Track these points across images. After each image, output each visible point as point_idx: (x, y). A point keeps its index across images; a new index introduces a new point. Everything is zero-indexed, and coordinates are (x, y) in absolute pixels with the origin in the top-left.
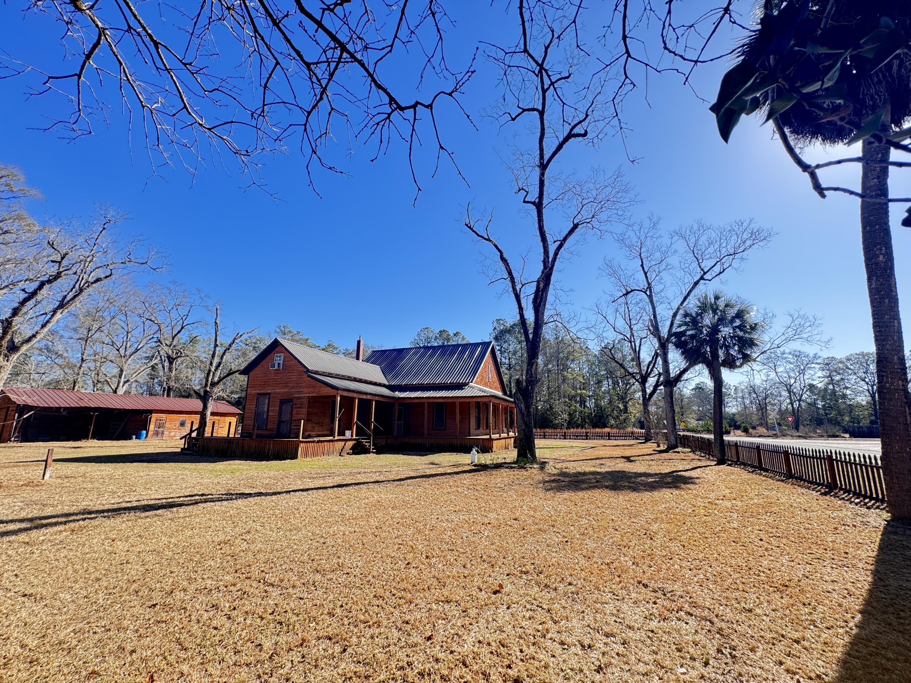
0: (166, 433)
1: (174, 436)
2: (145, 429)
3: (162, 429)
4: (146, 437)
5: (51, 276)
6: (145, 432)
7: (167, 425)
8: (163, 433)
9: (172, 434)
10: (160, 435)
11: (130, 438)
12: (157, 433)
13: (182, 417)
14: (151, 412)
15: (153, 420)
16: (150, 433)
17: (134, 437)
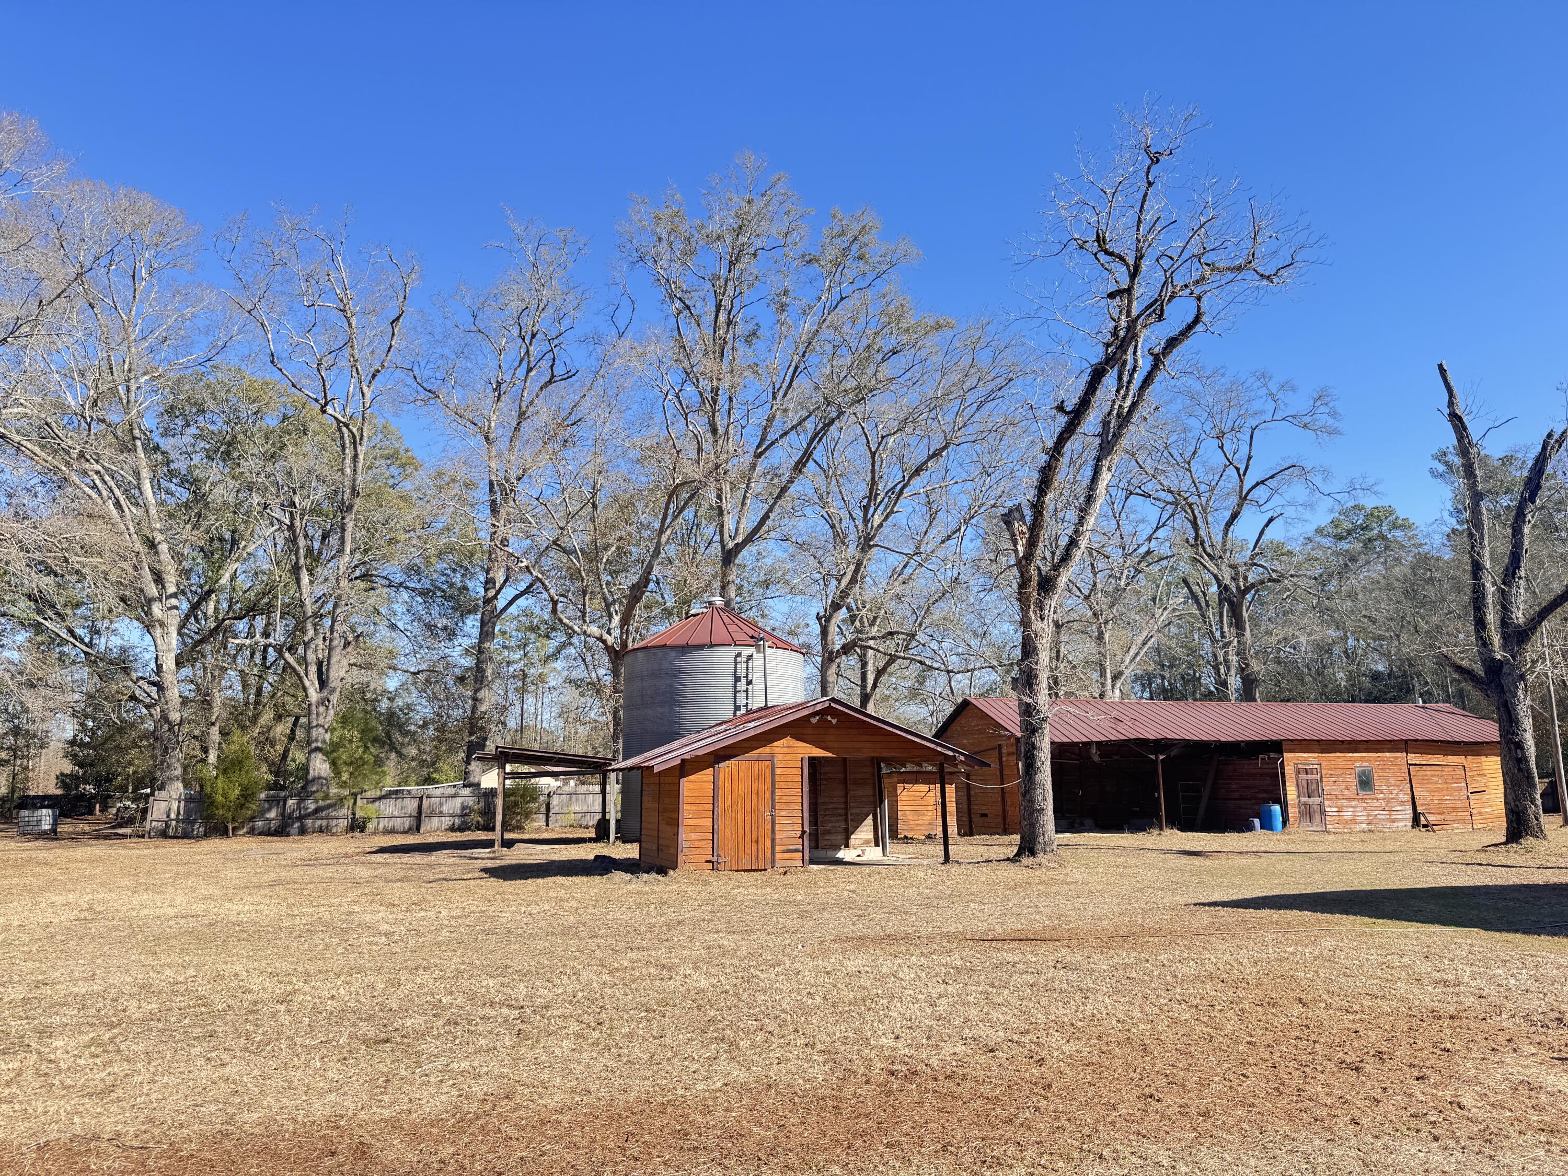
0: (1331, 810)
1: (1353, 821)
2: (1277, 801)
3: (1316, 800)
4: (1285, 823)
5: (1108, 345)
6: (1277, 808)
7: (1327, 785)
8: (1323, 812)
9: (1347, 814)
10: (1317, 817)
11: (1250, 828)
12: (1307, 813)
13: (1362, 761)
14: (1276, 747)
15: (1289, 770)
16: (1293, 811)
17: (1257, 822)
